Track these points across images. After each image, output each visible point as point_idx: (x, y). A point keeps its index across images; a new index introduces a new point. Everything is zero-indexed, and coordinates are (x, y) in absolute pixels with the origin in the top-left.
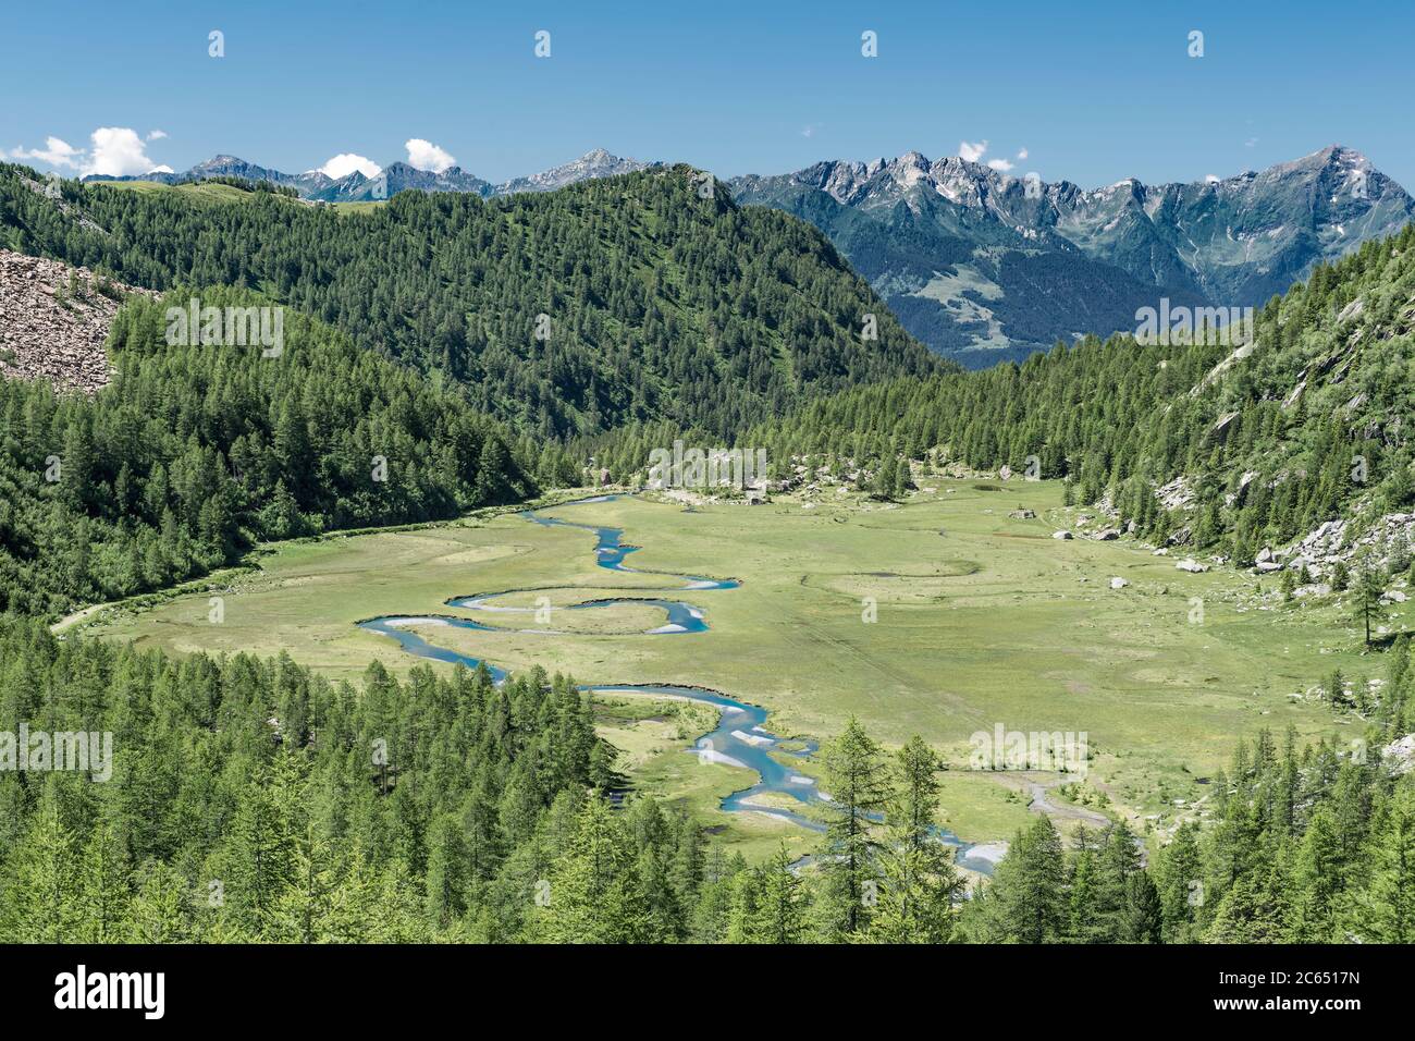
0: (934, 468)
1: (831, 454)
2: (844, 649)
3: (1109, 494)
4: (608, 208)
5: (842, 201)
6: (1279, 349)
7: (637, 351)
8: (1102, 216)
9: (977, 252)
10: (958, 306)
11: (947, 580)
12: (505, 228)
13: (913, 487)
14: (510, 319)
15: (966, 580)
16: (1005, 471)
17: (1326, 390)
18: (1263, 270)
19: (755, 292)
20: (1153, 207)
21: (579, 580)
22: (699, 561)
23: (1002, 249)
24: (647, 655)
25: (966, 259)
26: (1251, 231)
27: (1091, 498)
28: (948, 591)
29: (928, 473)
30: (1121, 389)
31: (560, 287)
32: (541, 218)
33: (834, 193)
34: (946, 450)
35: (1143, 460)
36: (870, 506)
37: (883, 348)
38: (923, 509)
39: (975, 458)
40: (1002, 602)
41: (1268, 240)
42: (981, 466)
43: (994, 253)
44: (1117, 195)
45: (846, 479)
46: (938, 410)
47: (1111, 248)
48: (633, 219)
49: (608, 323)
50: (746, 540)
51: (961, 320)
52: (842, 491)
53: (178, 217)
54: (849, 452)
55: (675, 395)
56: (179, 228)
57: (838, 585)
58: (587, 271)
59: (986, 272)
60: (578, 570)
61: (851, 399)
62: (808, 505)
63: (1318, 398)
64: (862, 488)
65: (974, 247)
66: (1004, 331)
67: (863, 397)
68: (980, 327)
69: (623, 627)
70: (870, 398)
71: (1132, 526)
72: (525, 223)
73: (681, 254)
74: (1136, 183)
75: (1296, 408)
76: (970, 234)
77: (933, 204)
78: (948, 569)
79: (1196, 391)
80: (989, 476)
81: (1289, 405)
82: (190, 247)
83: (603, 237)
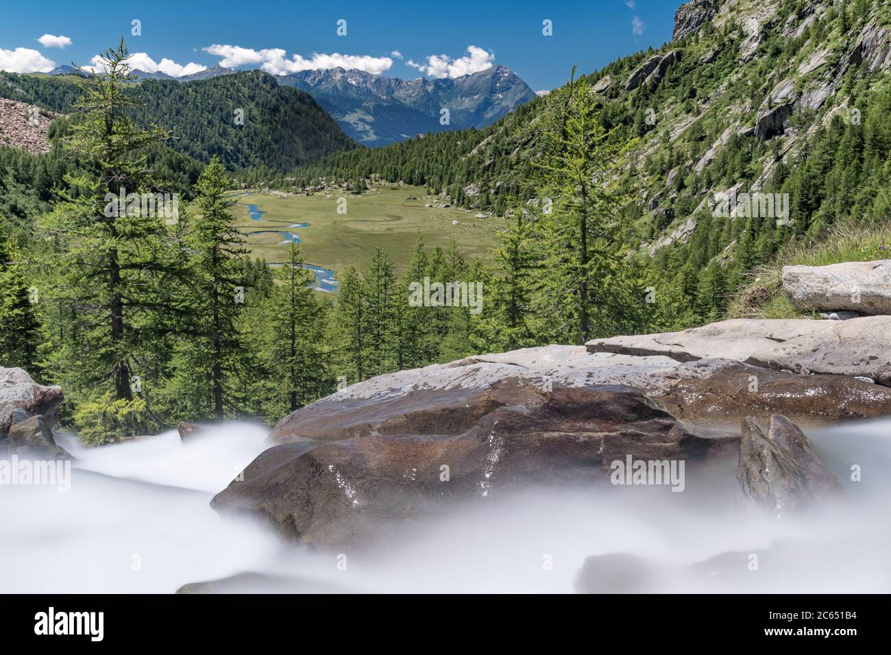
0: (373, 181)
1: (333, 177)
2: (357, 248)
3: (444, 190)
4: (229, 86)
5: (312, 85)
6: (507, 136)
7: (240, 140)
8: (411, 91)
9: (364, 104)
10: (357, 124)
11: (390, 223)
12: (187, 94)
13: (367, 189)
14: (191, 128)
15: (395, 222)
16: (401, 183)
17: (527, 151)
18: (472, 111)
19: (287, 118)
20: (430, 88)
21: (246, 224)
22: (292, 217)
23: (373, 103)
24: (281, 252)
25: (360, 107)
26: (467, 96)
27: (437, 193)
28: (391, 227)
29: (371, 184)
30: (444, 152)
31: (210, 116)
32: (203, 90)
33: (309, 81)
34: (378, 175)
35: (457, 177)
36: (353, 196)
37: (336, 139)
38: (373, 197)
39: (389, 178)
40: (413, 230)
41: (473, 100)
42: (392, 181)
43: (370, 105)
44: (417, 83)
45: (340, 186)
46: (372, 160)
47: (415, 103)
48: (238, 90)
49: (229, 130)
50: (308, 209)
51: (358, 130)
52: (341, 190)
53: (57, 88)
54: (341, 177)
55: (256, 157)
56: (57, 92)
57: (348, 225)
58: (221, 110)
59: (368, 111)
60: (244, 221)
61: (337, 157)
62: (328, 196)
63: (524, 154)
64: (349, 190)
65: (363, 102)
66: (375, 133)
67: (342, 156)
68: (365, 132)
69: (268, 242)
70: (344, 156)
71: (455, 202)
72: (197, 92)
73: (258, 104)
74: (424, 78)
75: (516, 158)
76: (361, 97)
77: (347, 86)
78: (389, 219)
79: (475, 151)
80: (395, 185)
81: (513, 156)
82: (62, 100)
83: (227, 97)
